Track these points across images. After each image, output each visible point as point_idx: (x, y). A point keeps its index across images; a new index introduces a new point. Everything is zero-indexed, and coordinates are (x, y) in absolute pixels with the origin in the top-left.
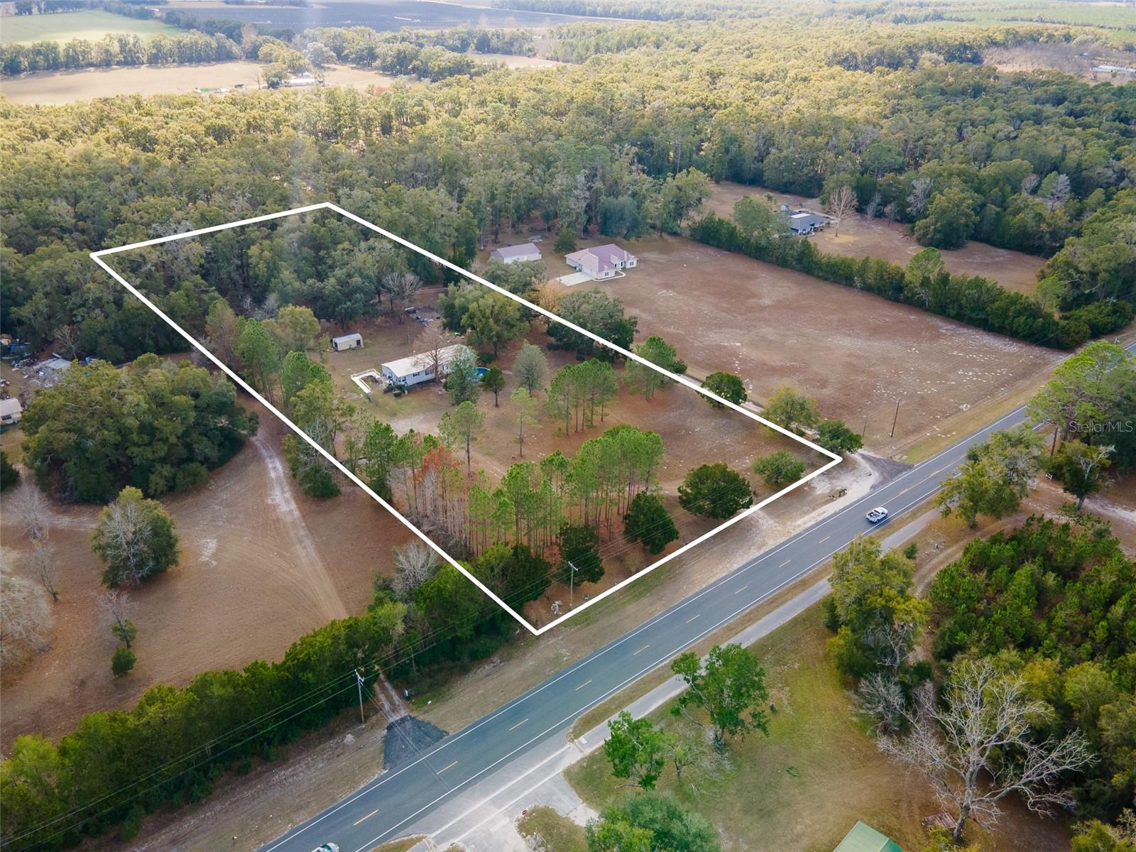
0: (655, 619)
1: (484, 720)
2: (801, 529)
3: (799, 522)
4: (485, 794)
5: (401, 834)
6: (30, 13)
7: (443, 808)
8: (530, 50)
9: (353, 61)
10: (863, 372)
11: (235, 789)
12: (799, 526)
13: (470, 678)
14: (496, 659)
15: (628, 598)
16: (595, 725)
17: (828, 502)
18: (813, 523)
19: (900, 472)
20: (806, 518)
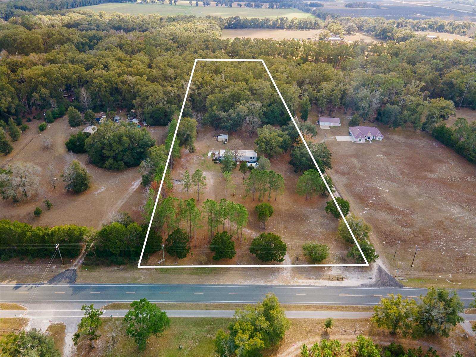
0: (187, 285)
1: (89, 284)
2: (298, 284)
3: (301, 281)
4: (57, 308)
5: (24, 304)
6: (273, 8)
7: (42, 304)
8: (463, 32)
9: (365, 31)
10: (444, 229)
11: (14, 263)
12: (298, 282)
13: (108, 269)
14: (121, 267)
15: (189, 272)
16: (115, 309)
17: (329, 279)
18: (307, 284)
19: (391, 285)
20: (307, 281)
